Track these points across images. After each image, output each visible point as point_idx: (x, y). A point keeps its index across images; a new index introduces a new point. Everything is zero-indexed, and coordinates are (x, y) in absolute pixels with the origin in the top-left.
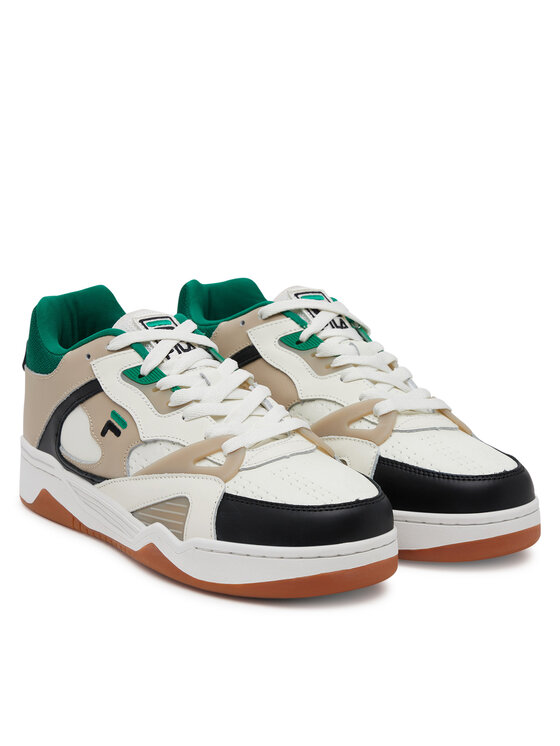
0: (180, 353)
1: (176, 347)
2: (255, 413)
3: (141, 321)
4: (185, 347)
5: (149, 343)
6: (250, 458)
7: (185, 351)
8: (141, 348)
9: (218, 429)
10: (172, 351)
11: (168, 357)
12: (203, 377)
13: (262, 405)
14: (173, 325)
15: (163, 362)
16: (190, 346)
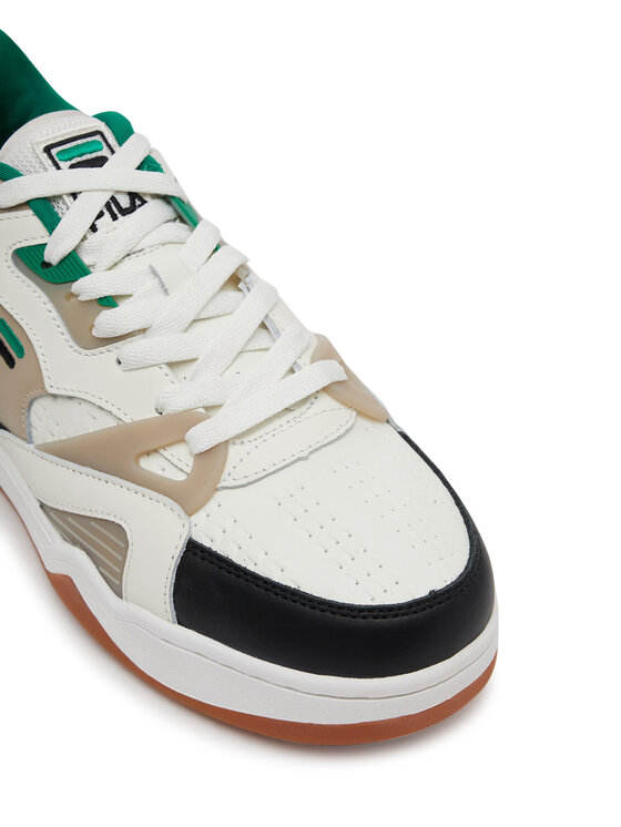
0: (115, 218)
1: (108, 206)
2: (251, 346)
3: (47, 150)
4: (125, 202)
5: (60, 197)
6: (238, 463)
7: (125, 212)
8: (46, 210)
9: (180, 395)
10: (101, 215)
11: (93, 228)
12: (154, 273)
13: (263, 326)
14: (105, 152)
15: (85, 238)
16: (136, 199)
